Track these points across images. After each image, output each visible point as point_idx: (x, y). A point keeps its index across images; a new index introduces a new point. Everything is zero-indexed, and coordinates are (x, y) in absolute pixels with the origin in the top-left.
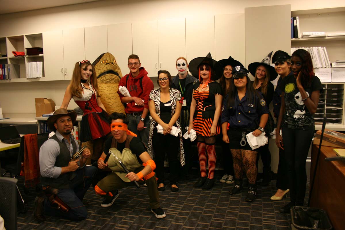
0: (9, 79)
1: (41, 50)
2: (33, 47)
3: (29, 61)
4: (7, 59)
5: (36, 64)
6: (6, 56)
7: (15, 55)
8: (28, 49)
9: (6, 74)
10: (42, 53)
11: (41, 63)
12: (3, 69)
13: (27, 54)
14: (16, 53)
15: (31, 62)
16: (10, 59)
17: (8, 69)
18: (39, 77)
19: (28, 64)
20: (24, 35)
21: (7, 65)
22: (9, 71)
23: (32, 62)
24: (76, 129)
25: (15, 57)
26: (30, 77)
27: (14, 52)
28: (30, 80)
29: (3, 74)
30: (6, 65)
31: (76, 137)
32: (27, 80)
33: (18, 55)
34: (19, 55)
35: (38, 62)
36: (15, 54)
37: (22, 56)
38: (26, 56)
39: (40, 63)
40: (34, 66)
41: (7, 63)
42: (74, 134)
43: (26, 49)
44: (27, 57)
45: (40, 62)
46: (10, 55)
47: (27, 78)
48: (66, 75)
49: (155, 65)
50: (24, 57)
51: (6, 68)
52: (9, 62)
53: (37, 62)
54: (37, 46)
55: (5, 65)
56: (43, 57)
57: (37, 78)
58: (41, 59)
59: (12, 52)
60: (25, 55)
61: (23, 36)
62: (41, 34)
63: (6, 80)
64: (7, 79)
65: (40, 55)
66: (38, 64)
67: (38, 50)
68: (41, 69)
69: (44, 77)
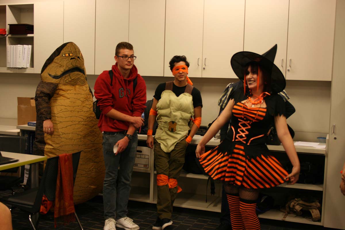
1: (30, 29)
2: (19, 23)
3: (12, 44)
5: (22, 49)
8: (11, 26)
10: (33, 33)
11: (30, 46)
13: (10, 33)
15: (15, 45)
18: (25, 67)
19: (11, 47)
20: (7, 4)
23: (17, 45)
26: (12, 67)
28: (11, 71)
32: (8, 70)
35: (24, 46)
37: (2, 35)
38: (8, 35)
39: (28, 47)
40: (20, 51)
43: (9, 26)
44: (9, 37)
45: (28, 44)
47: (8, 68)
49: (197, 60)
50: (6, 37)
53: (23, 45)
54: (25, 21)
56: (32, 38)
57: (22, 68)
58: (30, 41)
60: (7, 33)
61: (5, 6)
62: (33, 5)
65: (29, 35)
66: (25, 48)
67: (27, 28)
68: (29, 56)
69: (33, 68)
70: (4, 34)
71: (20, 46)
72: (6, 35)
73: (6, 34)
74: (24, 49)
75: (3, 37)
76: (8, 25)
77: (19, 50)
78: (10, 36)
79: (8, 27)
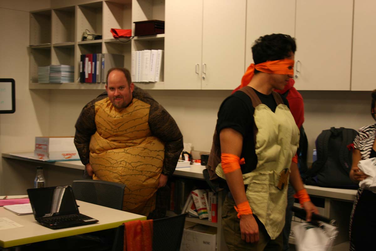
0: (101, 83)
1: (160, 26)
2: (149, 20)
3: (139, 49)
4: (100, 44)
5: (150, 55)
6: (100, 37)
7: (114, 37)
8: (136, 23)
9: (98, 73)
10: (163, 32)
11: (160, 51)
12: (93, 63)
13: (136, 34)
14: (117, 31)
15: (141, 50)
16: (107, 43)
17: (102, 64)
18: (153, 81)
19: (137, 53)
21: (100, 54)
22: (103, 68)
23: (143, 50)
24: (213, 199)
25: (115, 40)
26: (137, 81)
27: (113, 31)
29: (93, 73)
30: (98, 56)
31: (212, 217)
33: (120, 35)
34: (122, 37)
35: (153, 51)
36: (115, 34)
37: (126, 37)
38: (133, 37)
39: (157, 53)
40: (147, 58)
41: (100, 51)
42: (208, 208)
44: (135, 40)
45: (157, 49)
46: (108, 36)
48: (204, 78)
50: (130, 40)
51: (98, 61)
52: (104, 50)
53: (151, 49)
55: (97, 54)
56: (162, 40)
57: (150, 82)
58: (159, 44)
59: (110, 30)
60: (133, 35)
63: (97, 85)
64: (99, 83)
65: (159, 36)
66: (154, 53)
67: (156, 26)
68: (158, 64)
69: (163, 82)
70: (128, 36)
71: (147, 52)
72: (131, 38)
73: (131, 36)
74: (152, 55)
75: (128, 40)
76: (134, 23)
77: (145, 57)
78: (136, 38)
79: (133, 26)
